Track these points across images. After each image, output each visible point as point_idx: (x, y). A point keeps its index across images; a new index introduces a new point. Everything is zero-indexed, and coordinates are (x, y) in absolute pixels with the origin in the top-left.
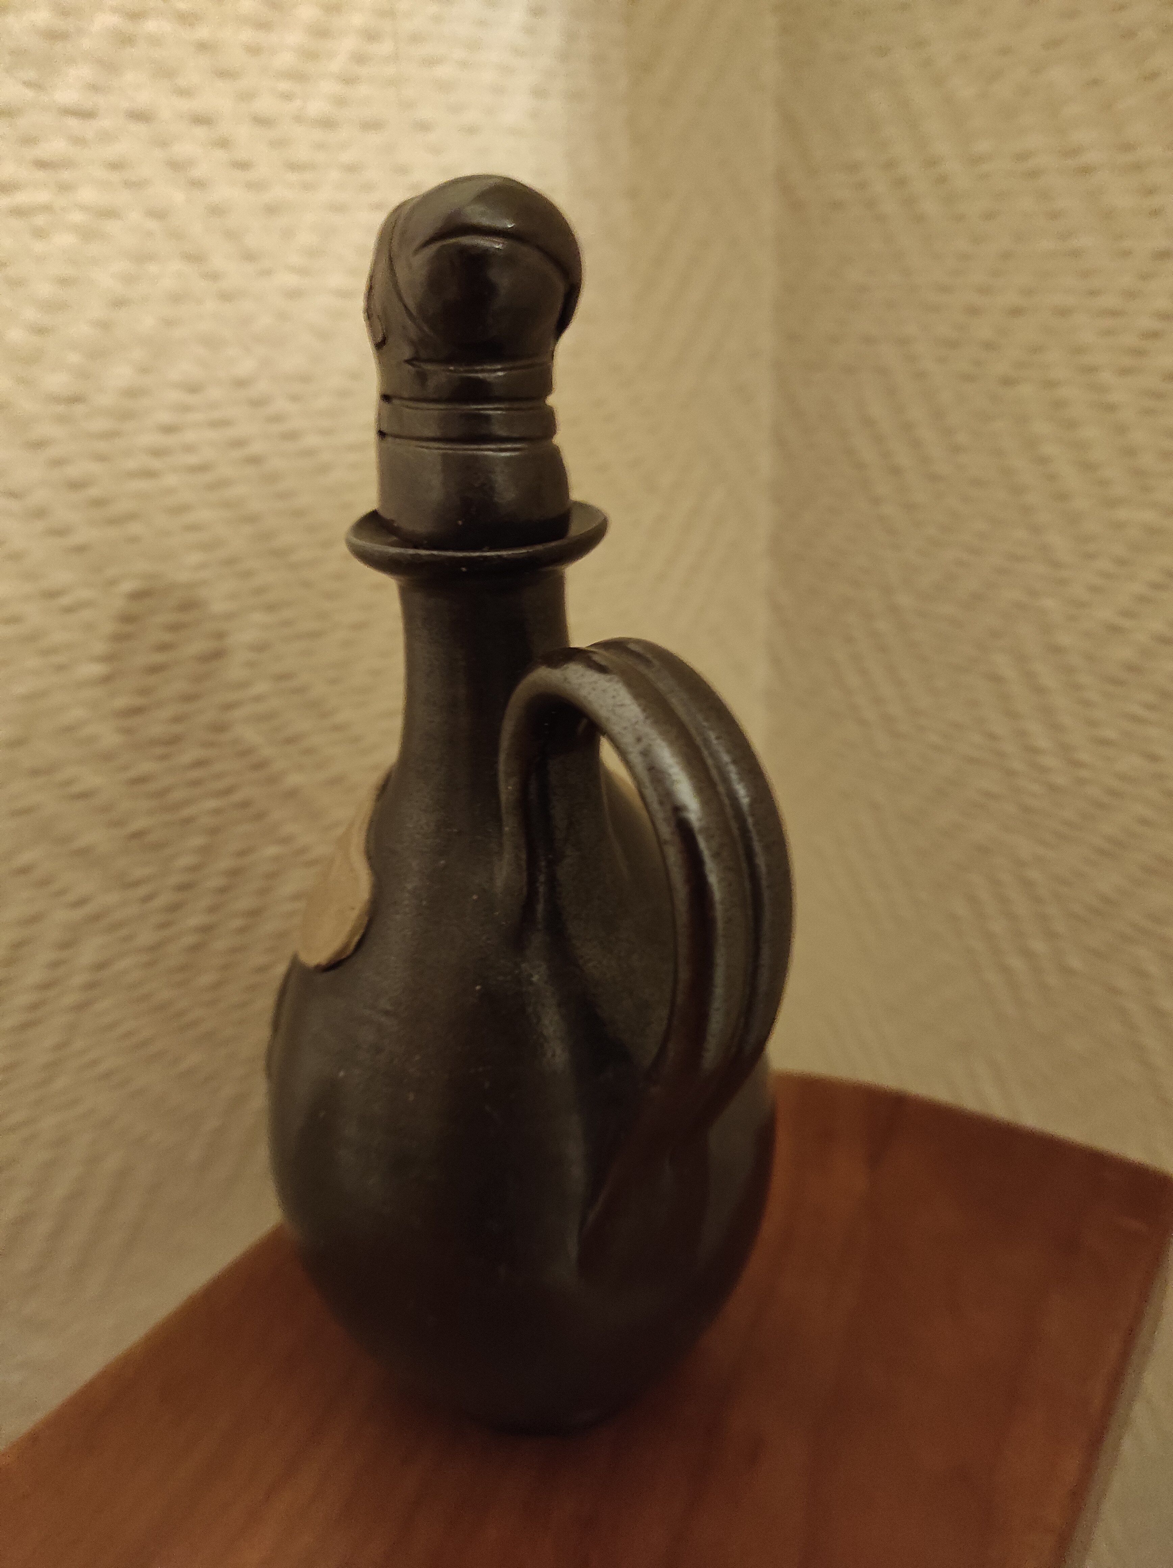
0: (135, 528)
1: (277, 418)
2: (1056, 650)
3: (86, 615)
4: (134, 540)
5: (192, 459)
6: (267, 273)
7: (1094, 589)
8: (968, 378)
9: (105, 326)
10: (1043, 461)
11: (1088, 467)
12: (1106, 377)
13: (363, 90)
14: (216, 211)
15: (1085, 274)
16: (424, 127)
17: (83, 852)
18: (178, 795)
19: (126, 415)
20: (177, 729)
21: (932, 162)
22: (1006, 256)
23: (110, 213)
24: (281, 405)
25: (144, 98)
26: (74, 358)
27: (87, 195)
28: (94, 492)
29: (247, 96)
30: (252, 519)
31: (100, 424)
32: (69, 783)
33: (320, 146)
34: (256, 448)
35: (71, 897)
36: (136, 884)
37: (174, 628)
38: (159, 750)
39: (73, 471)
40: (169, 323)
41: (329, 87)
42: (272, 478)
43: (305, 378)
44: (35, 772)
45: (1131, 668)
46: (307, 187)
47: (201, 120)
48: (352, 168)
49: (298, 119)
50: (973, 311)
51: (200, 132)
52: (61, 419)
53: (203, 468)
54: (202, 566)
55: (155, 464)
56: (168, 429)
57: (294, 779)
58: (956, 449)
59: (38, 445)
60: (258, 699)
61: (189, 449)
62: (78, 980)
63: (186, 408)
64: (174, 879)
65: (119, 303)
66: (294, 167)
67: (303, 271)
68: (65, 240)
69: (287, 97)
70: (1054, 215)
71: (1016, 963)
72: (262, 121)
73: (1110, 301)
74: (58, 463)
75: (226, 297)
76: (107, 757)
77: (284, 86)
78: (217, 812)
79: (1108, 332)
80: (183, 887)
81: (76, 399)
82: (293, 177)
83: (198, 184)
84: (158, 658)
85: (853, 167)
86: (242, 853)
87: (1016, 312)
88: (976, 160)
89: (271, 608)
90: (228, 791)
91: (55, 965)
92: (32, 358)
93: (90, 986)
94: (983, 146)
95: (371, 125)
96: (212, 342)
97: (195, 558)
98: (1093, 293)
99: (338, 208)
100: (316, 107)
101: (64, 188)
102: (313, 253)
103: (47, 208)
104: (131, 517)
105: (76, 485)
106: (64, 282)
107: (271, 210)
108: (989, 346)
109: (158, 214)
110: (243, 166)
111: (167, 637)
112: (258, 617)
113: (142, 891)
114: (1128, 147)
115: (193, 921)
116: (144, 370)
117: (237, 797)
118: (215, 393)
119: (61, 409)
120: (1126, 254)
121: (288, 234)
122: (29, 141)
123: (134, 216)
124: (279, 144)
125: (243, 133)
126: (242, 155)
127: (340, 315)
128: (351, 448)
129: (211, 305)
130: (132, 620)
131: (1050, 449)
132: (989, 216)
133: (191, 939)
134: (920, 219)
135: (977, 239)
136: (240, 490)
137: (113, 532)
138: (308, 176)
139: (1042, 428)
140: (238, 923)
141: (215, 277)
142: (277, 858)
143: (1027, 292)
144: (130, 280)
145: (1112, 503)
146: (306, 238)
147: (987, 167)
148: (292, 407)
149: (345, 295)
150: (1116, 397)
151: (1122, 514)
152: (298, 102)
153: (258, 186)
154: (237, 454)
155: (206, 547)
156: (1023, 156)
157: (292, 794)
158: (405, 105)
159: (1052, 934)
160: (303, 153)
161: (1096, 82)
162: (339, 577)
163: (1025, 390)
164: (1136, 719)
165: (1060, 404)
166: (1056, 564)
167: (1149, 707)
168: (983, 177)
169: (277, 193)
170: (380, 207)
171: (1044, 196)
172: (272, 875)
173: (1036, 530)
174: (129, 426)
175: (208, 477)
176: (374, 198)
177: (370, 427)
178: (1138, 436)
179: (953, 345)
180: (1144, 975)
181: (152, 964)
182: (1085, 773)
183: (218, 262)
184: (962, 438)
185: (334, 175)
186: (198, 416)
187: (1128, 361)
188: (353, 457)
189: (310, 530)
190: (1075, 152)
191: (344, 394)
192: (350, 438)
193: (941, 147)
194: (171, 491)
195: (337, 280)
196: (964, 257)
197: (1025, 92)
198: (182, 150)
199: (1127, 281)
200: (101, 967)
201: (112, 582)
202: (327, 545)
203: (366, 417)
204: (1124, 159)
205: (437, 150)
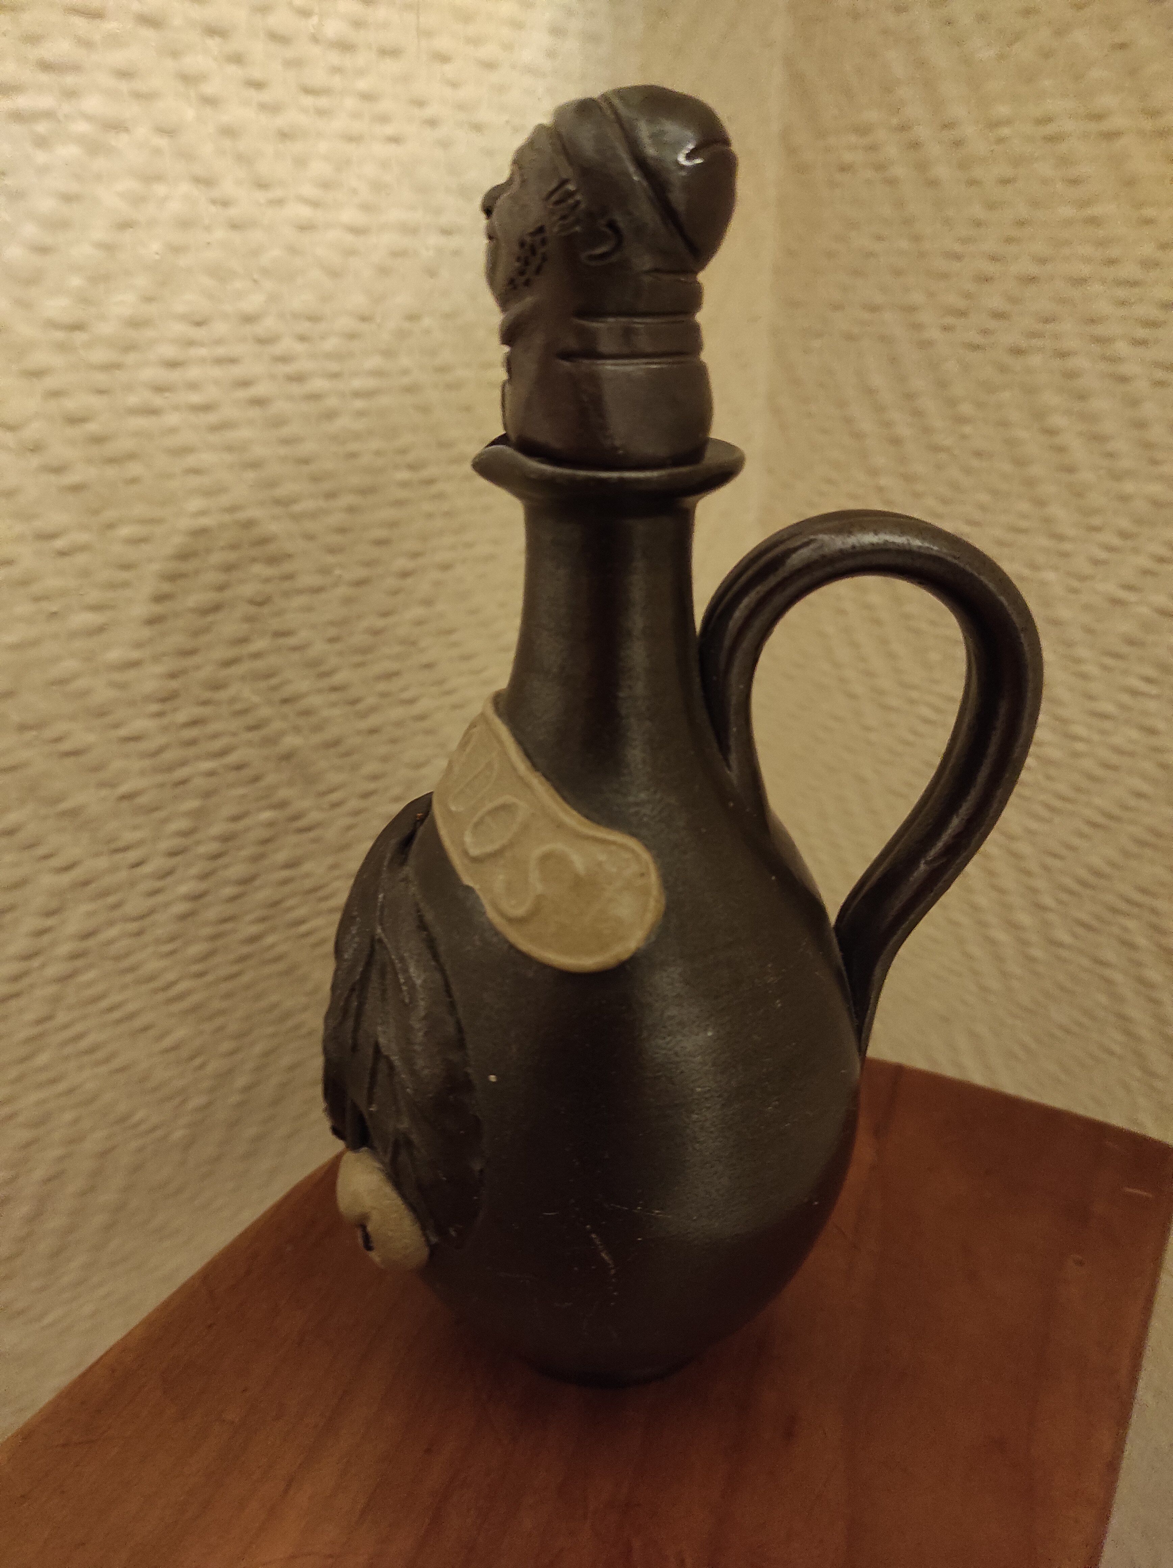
0: (134, 469)
1: (284, 359)
3: (81, 559)
4: (134, 481)
5: (195, 398)
6: (279, 202)
7: (1096, 562)
8: (976, 347)
9: (109, 248)
10: (1051, 432)
11: (1098, 438)
12: (1122, 347)
14: (229, 132)
15: (1103, 243)
16: (444, 58)
17: (73, 813)
18: (169, 756)
19: (130, 347)
20: (174, 684)
21: (948, 125)
22: (1021, 223)
23: (117, 126)
24: (288, 344)
26: (76, 282)
27: (93, 104)
28: (92, 427)
30: (256, 465)
31: (100, 355)
32: (58, 740)
33: (336, 70)
34: (260, 390)
35: (55, 862)
36: (126, 849)
37: (174, 577)
39: (70, 404)
40: (177, 250)
42: (278, 422)
43: (314, 318)
44: (23, 728)
45: (1131, 642)
46: (321, 113)
47: (213, 31)
48: (367, 97)
49: (315, 39)
50: (985, 279)
51: (213, 44)
52: (62, 347)
53: (206, 408)
54: (203, 513)
55: (158, 401)
56: (173, 364)
57: (291, 741)
58: (961, 420)
59: (37, 374)
60: (257, 656)
61: (193, 386)
62: (65, 949)
63: (191, 343)
64: (165, 845)
65: (125, 225)
66: (308, 91)
67: (315, 204)
68: (69, 151)
69: (305, 13)
70: (1074, 182)
71: (1001, 936)
72: (277, 38)
73: (1129, 270)
74: (56, 394)
75: (235, 226)
76: (101, 712)
78: (211, 774)
79: (1122, 303)
80: (173, 854)
81: (77, 327)
82: (308, 101)
83: (210, 101)
85: (862, 130)
86: (235, 818)
87: (1031, 280)
88: (994, 124)
90: (223, 753)
91: (40, 933)
92: (33, 279)
93: (74, 956)
94: (1003, 110)
95: (390, 52)
96: (219, 273)
97: (195, 504)
98: (1111, 262)
99: (352, 139)
100: (333, 28)
101: (71, 94)
102: (326, 185)
103: (48, 115)
104: (131, 456)
105: (74, 420)
106: (68, 198)
107: (284, 135)
108: (999, 315)
109: (168, 131)
110: (258, 85)
111: (167, 587)
112: (259, 569)
113: (132, 856)
114: (1154, 113)
115: (183, 889)
116: (149, 299)
117: (232, 758)
118: (220, 328)
119: (60, 335)
121: (301, 162)
122: (33, 39)
123: (142, 131)
124: (295, 64)
125: (258, 48)
126: (257, 74)
127: (351, 252)
128: (357, 394)
129: (220, 234)
130: (127, 567)
131: (1057, 420)
132: (1005, 182)
133: (181, 908)
134: (933, 183)
135: (991, 206)
136: (243, 433)
137: (111, 472)
138: (323, 102)
139: (1050, 398)
140: (229, 891)
141: (225, 203)
142: (271, 824)
143: (1042, 261)
144: (138, 200)
145: (1118, 476)
146: (319, 168)
147: (1005, 131)
148: (299, 348)
149: (357, 231)
150: (1126, 369)
151: (1129, 487)
152: (315, 20)
153: (272, 109)
154: (242, 394)
155: (209, 493)
156: (1047, 120)
157: (287, 757)
158: (426, 33)
159: (1041, 908)
160: (318, 77)
161: (1122, 46)
162: (342, 530)
163: (1035, 360)
164: (1134, 693)
165: (1070, 375)
166: (1060, 538)
167: (1148, 680)
168: (1001, 140)
169: (291, 118)
170: (395, 140)
171: (1064, 161)
172: (266, 841)
173: (1040, 503)
174: (131, 358)
175: (212, 418)
176: (389, 130)
177: (378, 373)
178: (1149, 409)
179: (962, 314)
180: (1132, 946)
181: (139, 933)
182: (1080, 747)
183: (228, 187)
184: (966, 409)
185: (350, 103)
186: (203, 352)
187: (1141, 333)
188: (359, 404)
189: (315, 479)
190: (1098, 117)
191: (352, 336)
192: (357, 383)
193: (957, 111)
194: (173, 430)
195: (349, 215)
196: (978, 224)
197: (1047, 54)
198: (195, 62)
199: (1148, 249)
200: (87, 935)
201: (111, 526)
202: (330, 495)
203: (374, 362)
204: (1148, 125)
205: (454, 85)
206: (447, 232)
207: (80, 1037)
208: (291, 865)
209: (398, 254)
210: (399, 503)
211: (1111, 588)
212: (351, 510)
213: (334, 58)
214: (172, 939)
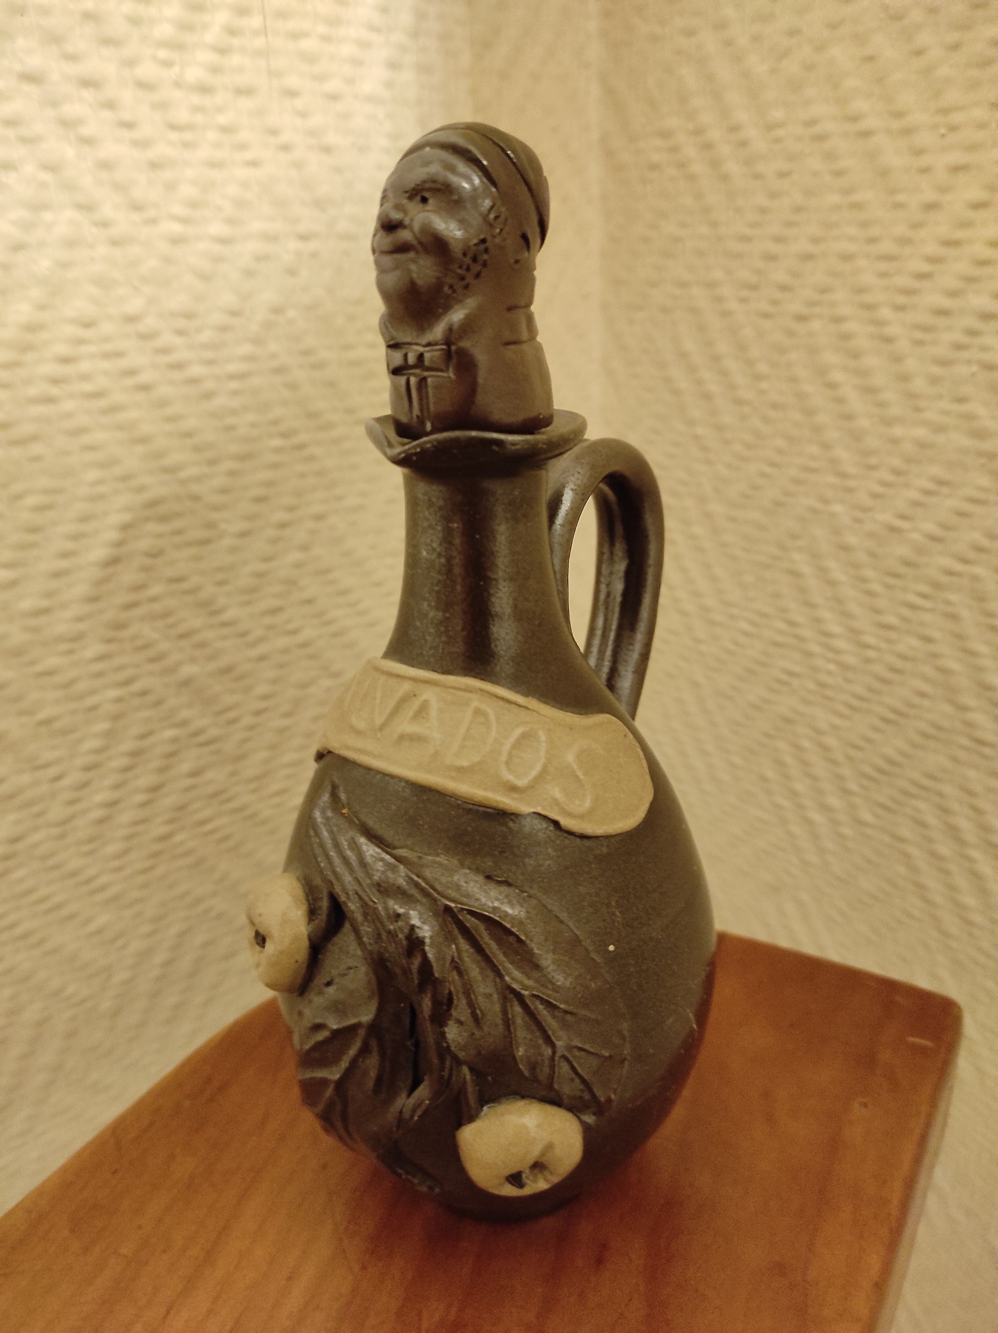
0: (37, 449)
1: (165, 351)
2: (846, 548)
4: (37, 459)
5: (88, 387)
6: (153, 221)
7: (876, 496)
8: (766, 316)
10: (832, 386)
11: (870, 390)
12: (886, 313)
13: (236, 60)
14: (105, 165)
15: (865, 225)
16: (292, 94)
18: (81, 686)
19: (28, 348)
20: (82, 626)
21: (734, 129)
22: (798, 209)
23: (6, 166)
24: (167, 338)
25: (35, 62)
29: (130, 63)
30: (144, 440)
33: (198, 109)
34: (145, 377)
36: (46, 766)
37: (76, 537)
38: (65, 647)
40: (65, 265)
41: (205, 56)
42: (162, 403)
43: (189, 316)
45: (908, 563)
46: (187, 145)
47: (87, 83)
48: (226, 130)
49: (178, 84)
50: (771, 258)
51: (87, 94)
53: (98, 395)
54: (100, 482)
55: (55, 391)
56: (66, 360)
57: (188, 670)
58: (758, 377)
60: (154, 599)
61: (84, 377)
63: (81, 342)
64: (80, 761)
65: (18, 247)
66: (173, 127)
67: (184, 221)
69: (168, 64)
70: (838, 174)
71: (817, 817)
72: (144, 86)
73: (887, 247)
75: (115, 243)
76: (19, 653)
77: (163, 54)
78: (119, 700)
79: (884, 275)
80: (88, 768)
82: (174, 136)
83: (88, 141)
84: (63, 564)
85: (665, 134)
86: (142, 737)
87: (808, 257)
88: (771, 127)
89: (163, 519)
90: (128, 682)
94: (778, 114)
95: (245, 91)
96: (103, 283)
97: (92, 475)
98: (872, 240)
99: (216, 165)
100: (193, 74)
102: (194, 204)
104: (34, 438)
107: (155, 166)
108: (784, 288)
109: (51, 168)
110: (129, 125)
111: (70, 545)
112: (152, 527)
113: (52, 771)
114: (899, 115)
115: (99, 798)
116: (42, 307)
117: (137, 687)
118: (107, 328)
120: (899, 206)
121: (171, 187)
123: (29, 169)
124: (161, 106)
125: (128, 96)
126: (127, 116)
127: (218, 259)
128: (232, 377)
129: (102, 250)
130: (34, 530)
131: (838, 376)
132: (783, 175)
133: (97, 814)
134: (725, 178)
135: (773, 195)
136: (133, 414)
137: (16, 452)
138: (188, 136)
139: (831, 358)
140: (140, 798)
141: (105, 224)
142: (175, 740)
143: (816, 240)
144: (27, 226)
145: (889, 422)
146: (187, 191)
147: (780, 133)
148: (178, 341)
149: (223, 241)
150: (892, 330)
151: (898, 431)
152: (177, 69)
153: (143, 144)
154: (129, 382)
155: (103, 465)
156: (812, 123)
157: (186, 683)
158: (274, 74)
159: (846, 792)
160: (182, 115)
161: (871, 59)
162: (224, 491)
163: (816, 325)
164: (913, 607)
165: (846, 337)
166: (843, 475)
167: (924, 596)
168: (778, 141)
169: (161, 150)
170: (254, 164)
171: (830, 156)
172: (171, 755)
173: (826, 446)
174: (29, 357)
175: (103, 403)
176: (248, 156)
177: (250, 358)
178: (911, 364)
179: (754, 287)
180: (924, 825)
181: (62, 836)
182: (871, 654)
183: (107, 211)
184: (762, 368)
185: (212, 135)
186: (92, 349)
187: (901, 300)
188: (234, 385)
189: (197, 449)
190: (855, 119)
191: (224, 329)
192: (232, 368)
193: (742, 116)
194: (69, 415)
195: (216, 228)
196: (763, 211)
197: (810, 67)
198: (71, 110)
199: (900, 230)
200: (16, 840)
201: (18, 497)
202: (212, 462)
203: (246, 349)
204: (896, 125)
205: (303, 115)
206: (304, 238)
207: (13, 925)
208: (195, 773)
209: (261, 258)
210: (275, 466)
211: (886, 517)
212: (232, 473)
213: (195, 99)
214: (90, 840)
